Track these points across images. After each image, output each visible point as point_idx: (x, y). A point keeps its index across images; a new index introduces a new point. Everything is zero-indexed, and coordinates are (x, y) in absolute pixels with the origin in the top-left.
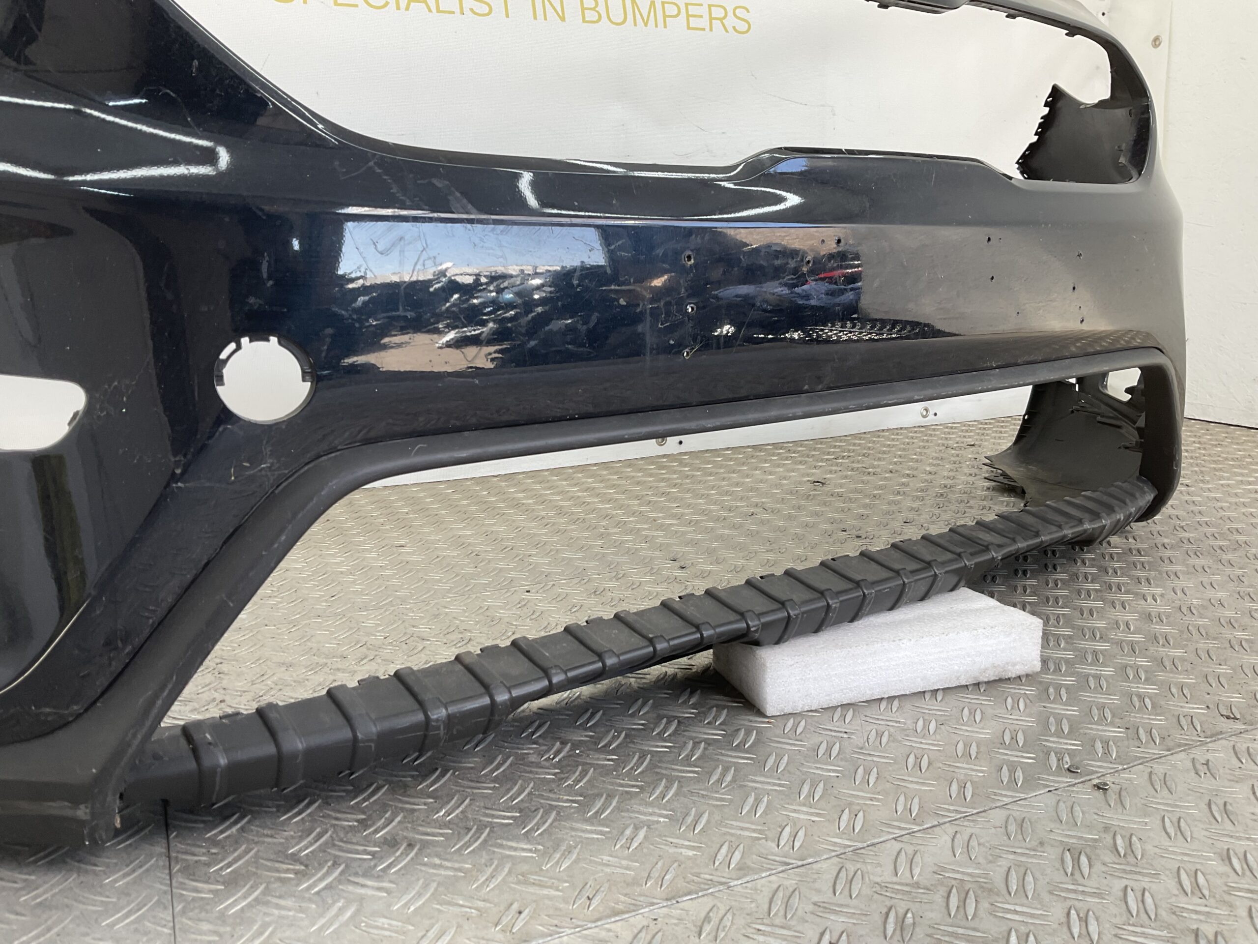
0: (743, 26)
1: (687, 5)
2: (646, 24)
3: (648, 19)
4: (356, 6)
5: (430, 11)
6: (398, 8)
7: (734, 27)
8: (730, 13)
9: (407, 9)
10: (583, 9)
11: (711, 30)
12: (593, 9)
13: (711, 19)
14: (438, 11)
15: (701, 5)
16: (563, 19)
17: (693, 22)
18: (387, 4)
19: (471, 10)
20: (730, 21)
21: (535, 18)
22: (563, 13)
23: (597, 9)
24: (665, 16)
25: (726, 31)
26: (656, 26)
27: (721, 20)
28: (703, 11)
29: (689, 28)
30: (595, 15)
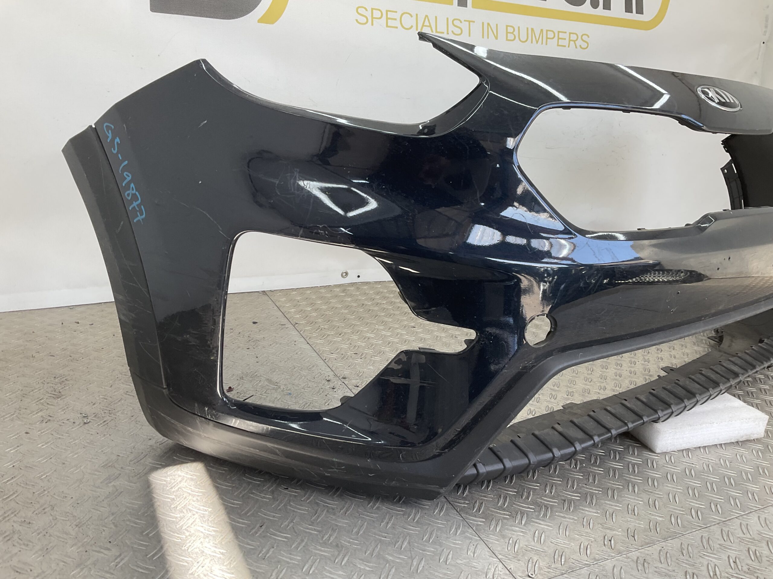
0: (584, 45)
1: (559, 32)
2: (537, 42)
3: (539, 39)
4: (397, 28)
5: (432, 31)
7: (580, 46)
8: (580, 38)
10: (507, 33)
11: (569, 47)
12: (512, 33)
13: (570, 41)
14: (437, 32)
15: (566, 33)
16: (496, 38)
17: (561, 42)
18: (412, 26)
19: (453, 32)
20: (579, 42)
21: (483, 37)
22: (497, 35)
23: (514, 33)
24: (547, 38)
25: (576, 47)
26: (542, 44)
27: (574, 41)
28: (566, 36)
29: (558, 45)
30: (513, 37)
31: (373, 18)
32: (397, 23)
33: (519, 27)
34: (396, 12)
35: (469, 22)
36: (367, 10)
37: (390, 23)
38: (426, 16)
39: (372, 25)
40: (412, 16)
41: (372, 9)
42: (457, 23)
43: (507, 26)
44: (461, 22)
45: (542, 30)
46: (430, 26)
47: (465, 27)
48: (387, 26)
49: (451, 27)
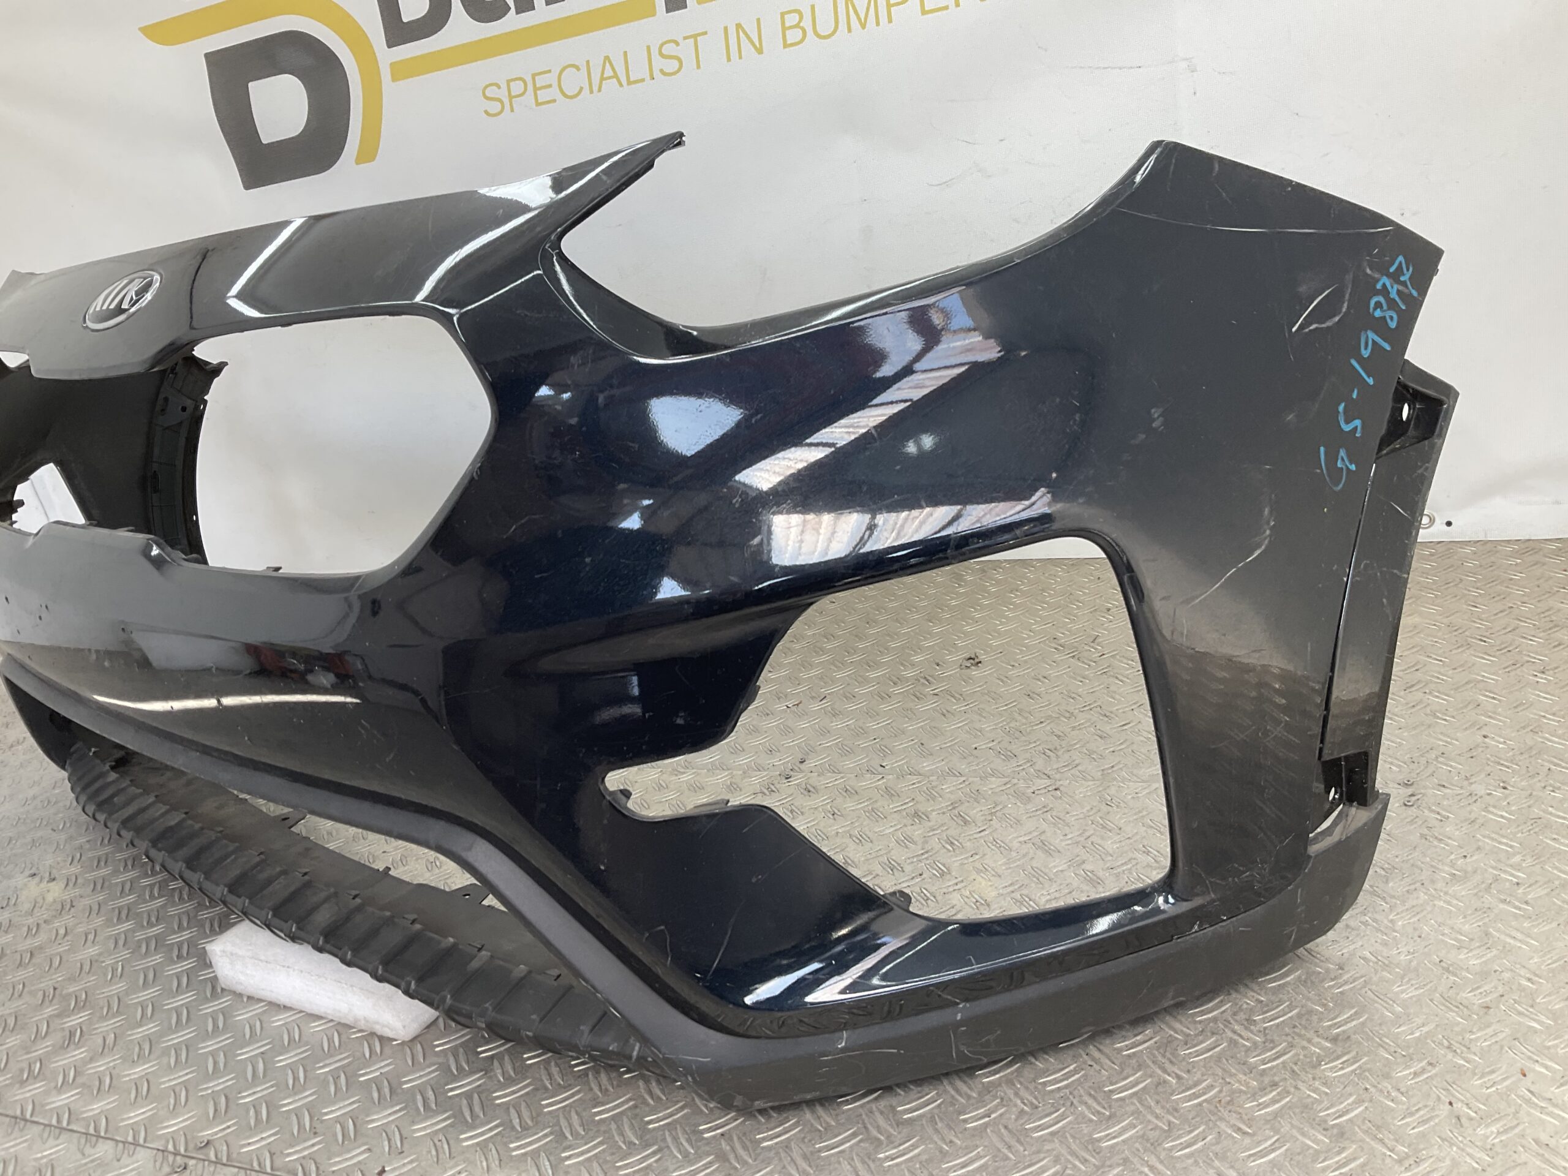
2: (863, 26)
3: (866, 19)
4: (554, 101)
5: (621, 85)
6: (591, 92)
9: (600, 90)
10: (784, 29)
11: (957, 5)
12: (797, 26)
14: (629, 83)
16: (760, 51)
18: (581, 88)
19: (663, 71)
22: (761, 43)
23: (801, 24)
26: (878, 24)
29: (923, 12)
30: (799, 34)
31: (511, 98)
32: (554, 92)
33: (812, 7)
34: (550, 71)
35: (695, 37)
36: (499, 87)
37: (542, 96)
38: (607, 58)
39: (512, 110)
40: (579, 69)
41: (508, 82)
42: (668, 49)
43: (783, 15)
44: (677, 44)
46: (616, 76)
47: (686, 50)
48: (538, 104)
49: (658, 63)
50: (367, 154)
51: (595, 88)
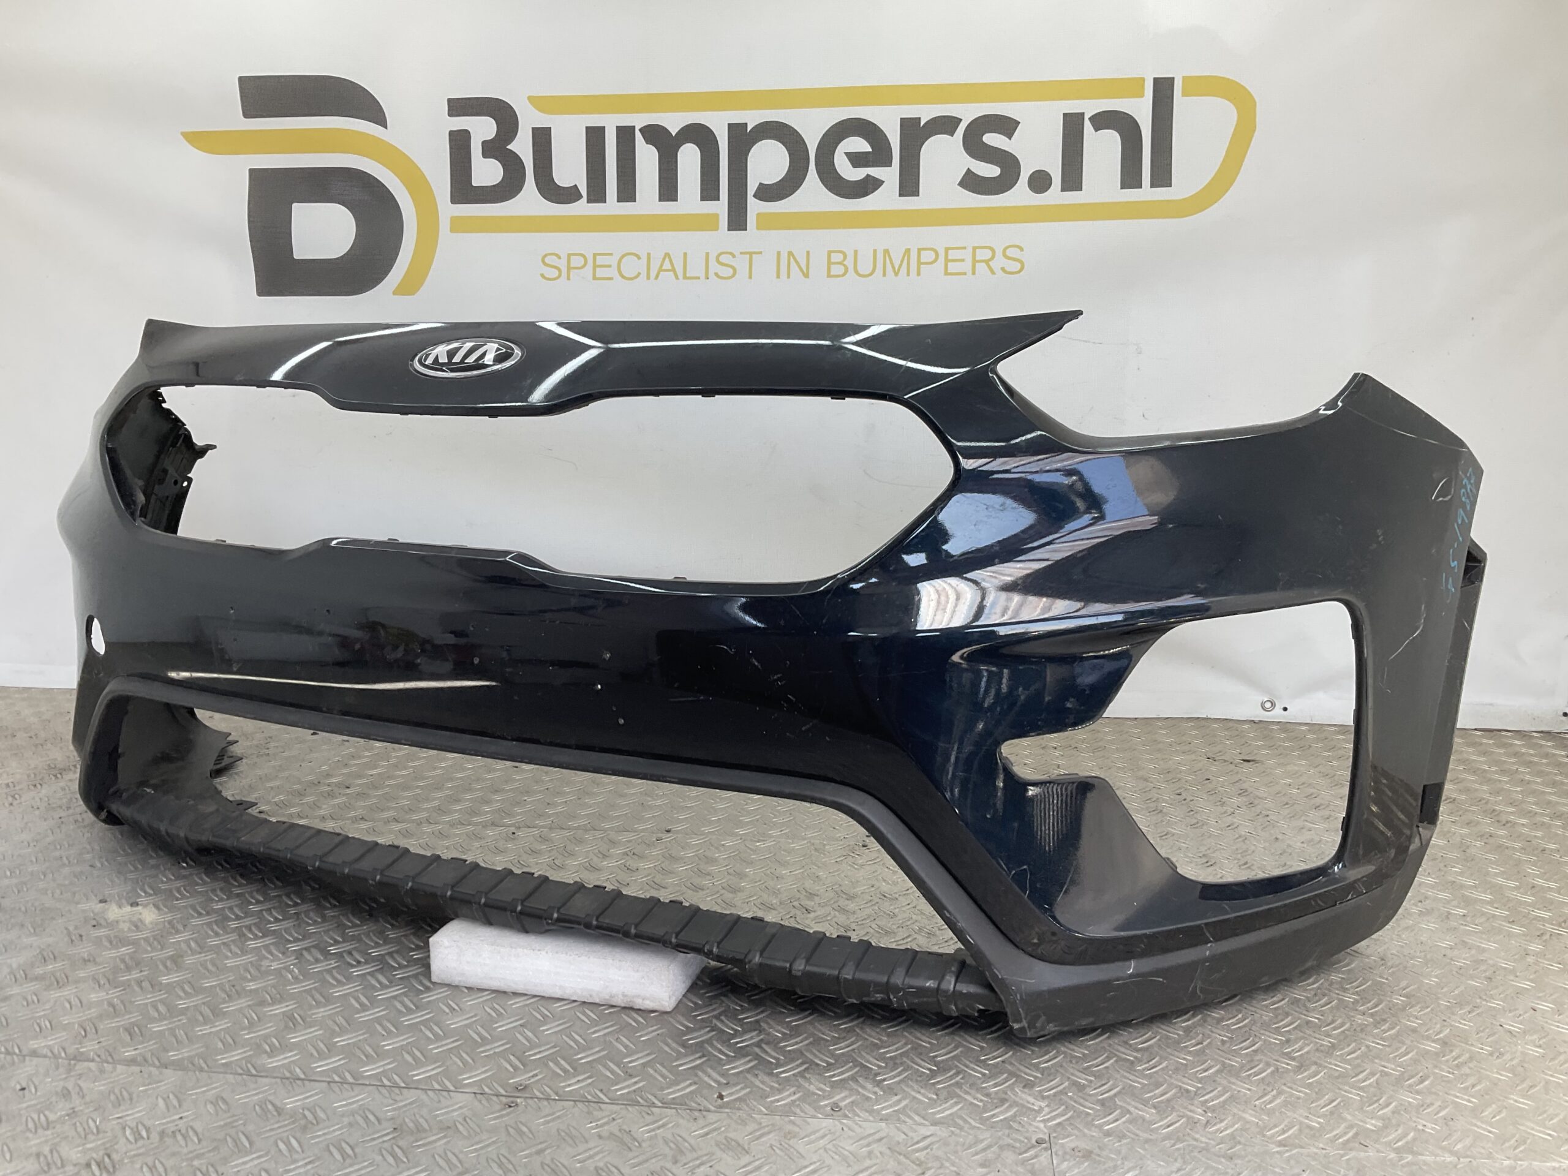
0: (1014, 266)
2: (896, 274)
5: (677, 278)
6: (648, 278)
7: (1003, 269)
8: (999, 254)
9: (657, 277)
10: (829, 263)
11: (974, 273)
13: (975, 261)
14: (685, 277)
16: (806, 275)
17: (952, 267)
18: (639, 274)
19: (716, 274)
20: (999, 262)
24: (919, 263)
25: (993, 273)
26: (908, 275)
27: (987, 262)
28: (967, 255)
29: (946, 273)
30: (840, 270)
31: (569, 268)
32: (613, 272)
33: (856, 252)
34: (611, 254)
35: (751, 254)
36: (559, 258)
37: (600, 273)
38: (667, 255)
39: (569, 279)
40: (639, 258)
41: (569, 255)
42: (724, 259)
43: (830, 253)
44: (734, 256)
45: (908, 251)
46: (673, 270)
47: (741, 264)
48: (595, 278)
49: (714, 267)
50: (409, 287)
51: (653, 274)
